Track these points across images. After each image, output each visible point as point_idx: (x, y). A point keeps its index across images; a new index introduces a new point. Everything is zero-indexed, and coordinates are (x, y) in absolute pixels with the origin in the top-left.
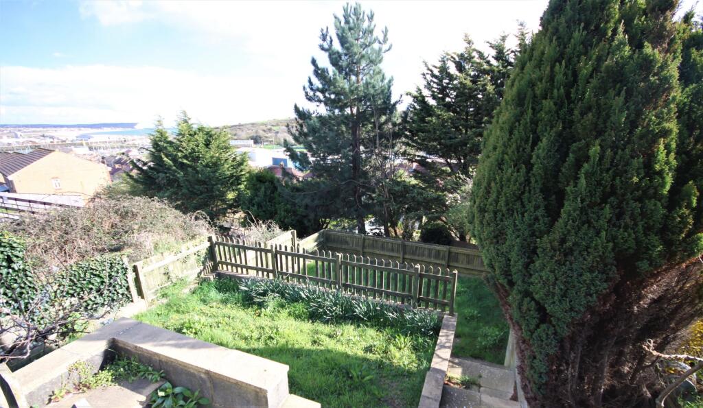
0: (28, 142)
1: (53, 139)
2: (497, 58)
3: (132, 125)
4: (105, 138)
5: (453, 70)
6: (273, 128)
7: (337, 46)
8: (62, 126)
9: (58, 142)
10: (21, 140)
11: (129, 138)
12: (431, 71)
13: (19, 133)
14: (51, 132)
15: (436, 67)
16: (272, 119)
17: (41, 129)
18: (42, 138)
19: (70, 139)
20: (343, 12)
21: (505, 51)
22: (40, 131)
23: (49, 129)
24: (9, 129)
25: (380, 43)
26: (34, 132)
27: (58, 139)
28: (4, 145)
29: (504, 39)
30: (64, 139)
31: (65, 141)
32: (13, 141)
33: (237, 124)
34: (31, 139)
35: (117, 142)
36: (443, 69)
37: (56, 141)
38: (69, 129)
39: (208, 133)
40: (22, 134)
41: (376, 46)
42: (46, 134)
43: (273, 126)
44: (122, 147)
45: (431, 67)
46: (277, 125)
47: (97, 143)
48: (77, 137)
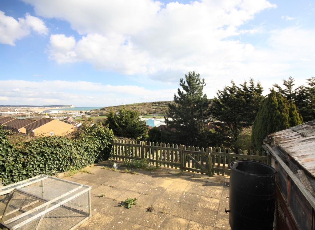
0: (20, 114)
1: (32, 112)
2: (244, 90)
3: (69, 106)
4: (56, 112)
5: (228, 93)
6: (137, 107)
7: (186, 84)
8: (36, 106)
9: (34, 114)
10: (16, 113)
11: (68, 111)
12: (221, 93)
13: (16, 110)
14: (31, 109)
15: (222, 92)
16: (136, 103)
17: (26, 108)
18: (26, 112)
19: (40, 112)
20: (188, 74)
21: (246, 87)
22: (26, 109)
23: (29, 108)
24: (10, 107)
25: (202, 83)
26: (23, 109)
27: (34, 112)
28: (8, 114)
29: (245, 83)
30: (37, 112)
31: (37, 113)
32: (12, 113)
33: (120, 105)
34: (21, 112)
35: (62, 113)
36: (225, 93)
37: (33, 113)
38: (40, 108)
39: (131, 113)
40: (17, 110)
41: (201, 85)
42: (29, 110)
43: (136, 106)
44: (65, 116)
45: (221, 92)
46: (138, 106)
47: (52, 114)
48: (43, 111)
